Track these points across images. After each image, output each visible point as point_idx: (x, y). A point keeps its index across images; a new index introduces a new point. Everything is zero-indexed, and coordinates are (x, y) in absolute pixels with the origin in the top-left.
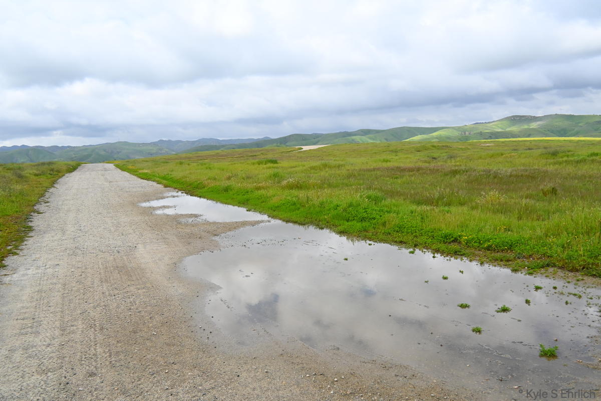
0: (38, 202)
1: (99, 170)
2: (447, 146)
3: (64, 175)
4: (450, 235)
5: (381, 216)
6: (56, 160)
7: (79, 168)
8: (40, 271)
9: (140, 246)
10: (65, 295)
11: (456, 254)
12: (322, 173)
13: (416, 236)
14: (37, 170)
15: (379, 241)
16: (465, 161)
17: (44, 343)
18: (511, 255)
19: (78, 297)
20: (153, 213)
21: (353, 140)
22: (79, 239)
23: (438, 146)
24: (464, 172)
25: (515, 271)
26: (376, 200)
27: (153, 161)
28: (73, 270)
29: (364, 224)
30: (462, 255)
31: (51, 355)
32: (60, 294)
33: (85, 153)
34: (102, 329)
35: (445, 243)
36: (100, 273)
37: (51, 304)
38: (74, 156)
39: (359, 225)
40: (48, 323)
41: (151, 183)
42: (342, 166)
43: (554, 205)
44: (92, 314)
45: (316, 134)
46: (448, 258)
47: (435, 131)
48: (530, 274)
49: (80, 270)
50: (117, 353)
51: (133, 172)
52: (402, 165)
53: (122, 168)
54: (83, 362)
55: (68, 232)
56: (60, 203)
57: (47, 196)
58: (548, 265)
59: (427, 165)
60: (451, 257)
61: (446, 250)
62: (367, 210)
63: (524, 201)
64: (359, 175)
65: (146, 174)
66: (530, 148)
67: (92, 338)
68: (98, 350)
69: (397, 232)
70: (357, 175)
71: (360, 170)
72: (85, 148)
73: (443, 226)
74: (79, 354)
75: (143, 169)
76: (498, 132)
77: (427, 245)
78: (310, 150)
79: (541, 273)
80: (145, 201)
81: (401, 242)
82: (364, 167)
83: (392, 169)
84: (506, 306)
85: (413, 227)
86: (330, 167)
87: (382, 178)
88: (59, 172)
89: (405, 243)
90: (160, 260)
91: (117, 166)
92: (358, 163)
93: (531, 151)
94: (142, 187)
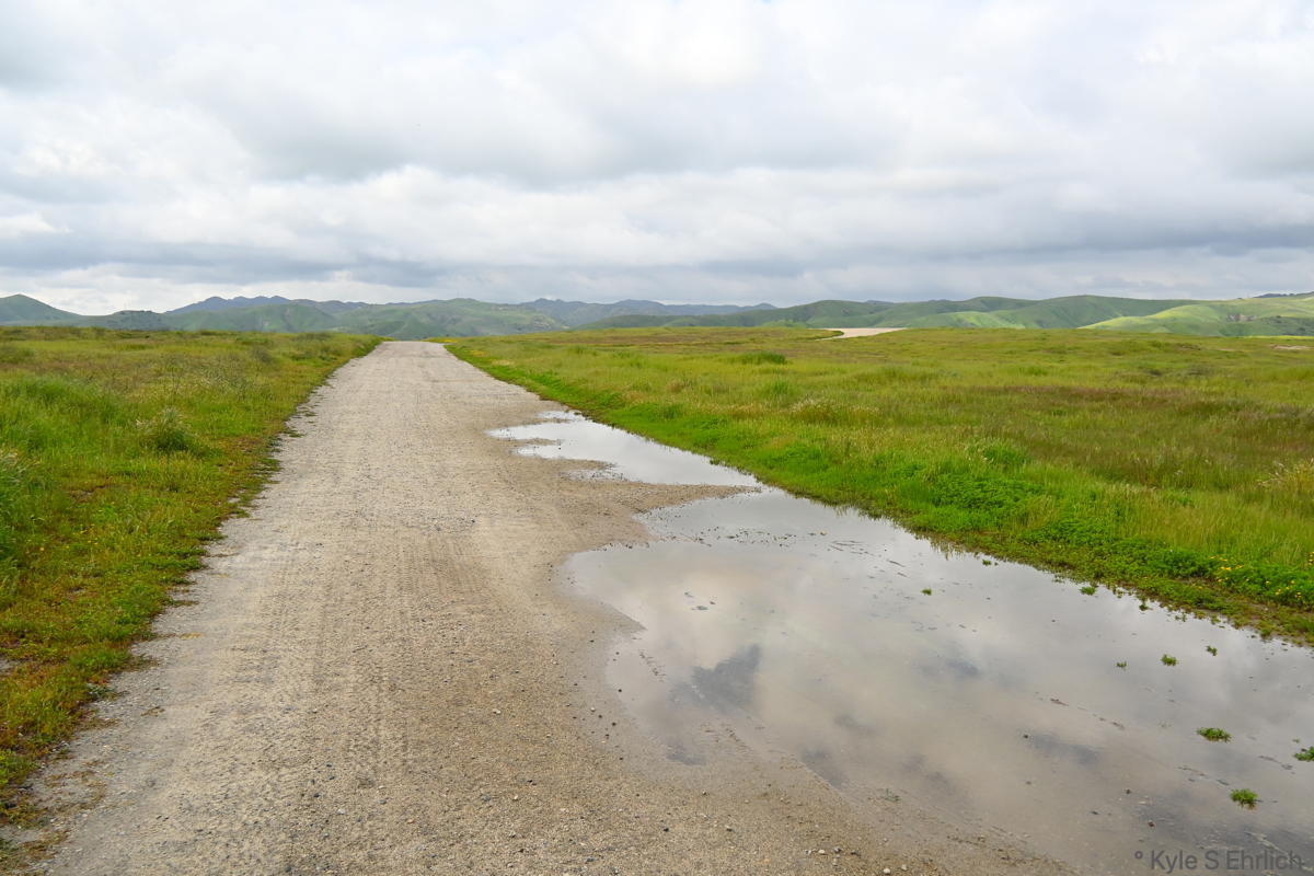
0: (294, 413)
1: (414, 356)
2: (1189, 347)
3: (347, 362)
4: (1187, 558)
5: (1017, 500)
6: (335, 329)
7: (378, 349)
8: (286, 554)
9: (482, 521)
10: (328, 609)
11: (1200, 605)
12: (885, 392)
13: (1100, 554)
14: (299, 348)
15: (1008, 556)
16: (1233, 383)
17: (280, 704)
19: (352, 617)
20: (515, 451)
21: (960, 321)
22: (365, 495)
23: (1167, 344)
24: (1230, 409)
26: (1008, 462)
27: (523, 342)
28: (347, 558)
29: (975, 515)
30: (1214, 610)
31: (290, 731)
32: (318, 605)
33: (391, 320)
34: (393, 688)
35: (1173, 576)
36: (399, 571)
37: (300, 625)
38: (369, 323)
39: (962, 516)
40: (291, 664)
41: (514, 388)
42: (931, 377)
44: (377, 654)
45: (875, 303)
46: (1179, 613)
47: (1161, 310)
49: (361, 560)
50: (420, 744)
51: (481, 363)
52: (1074, 384)
53: (460, 353)
54: (351, 754)
55: (346, 480)
56: (336, 418)
57: (311, 402)
59: (1138, 387)
60: (1188, 611)
61: (1176, 594)
62: (985, 482)
64: (970, 400)
65: (507, 368)
67: (372, 704)
68: (382, 733)
69: (1054, 539)
70: (964, 400)
71: (973, 390)
72: (390, 309)
73: (1171, 535)
74: (345, 735)
75: (501, 358)
77: (1127, 576)
78: (859, 337)
80: (500, 426)
81: (1062, 564)
82: (983, 383)
83: (1051, 392)
85: (1095, 532)
86: (903, 379)
87: (1024, 411)
88: (339, 355)
89: (1072, 567)
90: (520, 554)
91: (451, 349)
92: (969, 372)
94: (496, 397)
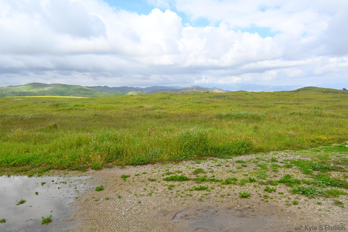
18: (28, 167)
25: (30, 176)
43: (55, 134)
48: (40, 176)
58: (50, 169)
63: (37, 134)
66: (44, 102)
76: (25, 92)
79: (46, 174)
84: (23, 200)
93: (44, 103)
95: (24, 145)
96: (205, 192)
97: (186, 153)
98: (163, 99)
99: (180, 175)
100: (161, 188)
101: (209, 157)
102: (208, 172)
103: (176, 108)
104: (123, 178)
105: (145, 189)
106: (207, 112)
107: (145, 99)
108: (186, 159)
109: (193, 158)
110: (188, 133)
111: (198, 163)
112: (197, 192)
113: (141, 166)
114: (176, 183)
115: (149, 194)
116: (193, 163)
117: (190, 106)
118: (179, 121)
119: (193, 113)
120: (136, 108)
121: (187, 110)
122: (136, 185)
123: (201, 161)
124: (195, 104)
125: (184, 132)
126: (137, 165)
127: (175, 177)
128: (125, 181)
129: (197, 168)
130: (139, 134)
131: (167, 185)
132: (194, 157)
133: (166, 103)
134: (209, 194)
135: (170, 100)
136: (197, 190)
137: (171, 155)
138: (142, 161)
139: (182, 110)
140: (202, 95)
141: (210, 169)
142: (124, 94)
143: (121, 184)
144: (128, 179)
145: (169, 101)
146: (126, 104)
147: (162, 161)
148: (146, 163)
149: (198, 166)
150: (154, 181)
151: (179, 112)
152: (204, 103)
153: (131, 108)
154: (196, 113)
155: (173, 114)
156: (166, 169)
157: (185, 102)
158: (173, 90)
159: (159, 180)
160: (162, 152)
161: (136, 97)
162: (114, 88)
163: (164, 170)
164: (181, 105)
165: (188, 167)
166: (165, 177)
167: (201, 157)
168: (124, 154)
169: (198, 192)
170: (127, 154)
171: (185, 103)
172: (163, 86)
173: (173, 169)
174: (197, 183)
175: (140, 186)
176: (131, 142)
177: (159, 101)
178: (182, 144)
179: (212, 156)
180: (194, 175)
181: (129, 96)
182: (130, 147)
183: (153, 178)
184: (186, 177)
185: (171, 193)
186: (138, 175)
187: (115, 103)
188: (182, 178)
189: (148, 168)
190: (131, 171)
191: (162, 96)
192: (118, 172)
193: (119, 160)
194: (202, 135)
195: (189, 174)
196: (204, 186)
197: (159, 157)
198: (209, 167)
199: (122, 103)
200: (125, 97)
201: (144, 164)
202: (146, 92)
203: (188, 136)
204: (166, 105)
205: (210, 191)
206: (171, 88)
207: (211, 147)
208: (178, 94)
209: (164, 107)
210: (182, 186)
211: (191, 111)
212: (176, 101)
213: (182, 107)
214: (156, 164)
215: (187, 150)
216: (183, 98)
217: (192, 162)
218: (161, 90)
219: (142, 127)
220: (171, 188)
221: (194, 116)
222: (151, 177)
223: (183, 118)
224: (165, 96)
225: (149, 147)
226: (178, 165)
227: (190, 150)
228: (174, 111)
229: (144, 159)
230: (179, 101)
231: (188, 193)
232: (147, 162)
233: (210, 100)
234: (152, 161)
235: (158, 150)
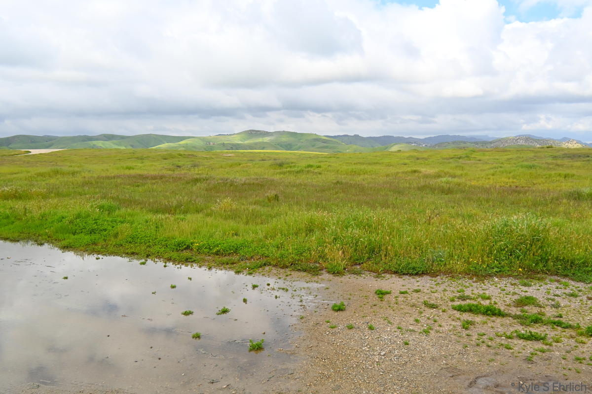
2: (193, 155)
4: (183, 243)
5: (113, 227)
11: (187, 261)
12: (52, 181)
13: (149, 246)
15: (108, 253)
16: (207, 169)
18: (235, 258)
21: (94, 145)
23: (184, 155)
24: (204, 180)
25: (238, 272)
26: (110, 210)
29: (93, 237)
30: (192, 262)
35: (177, 251)
39: (87, 238)
42: (77, 172)
43: (276, 209)
45: (49, 136)
46: (179, 266)
47: (182, 140)
48: (250, 274)
52: (145, 173)
58: (265, 265)
59: (170, 172)
60: (182, 264)
61: (178, 258)
62: (98, 221)
63: (251, 208)
64: (97, 183)
66: (264, 159)
69: (130, 242)
70: (94, 182)
71: (98, 177)
73: (177, 234)
76: (238, 144)
77: (159, 254)
78: (41, 154)
79: (259, 273)
81: (133, 253)
82: (104, 174)
83: (134, 177)
84: (226, 308)
85: (147, 237)
86: (63, 174)
87: (123, 186)
89: (137, 254)
92: (97, 169)
93: (263, 162)
95: (232, 224)
96: (539, 345)
97: (500, 264)
98: (457, 158)
99: (486, 303)
100: (449, 323)
101: (551, 275)
102: (547, 305)
103: (482, 176)
104: (379, 294)
105: (417, 321)
106: (547, 185)
107: (423, 158)
108: (501, 274)
109: (514, 274)
110: (506, 225)
111: (525, 285)
112: (521, 342)
113: (411, 278)
114: (479, 319)
115: (424, 331)
116: (515, 284)
117: (510, 173)
118: (488, 201)
119: (516, 187)
120: (406, 173)
121: (503, 180)
122: (402, 311)
123: (531, 282)
124: (521, 170)
125: (498, 221)
126: (404, 274)
127: (477, 306)
128: (381, 301)
129: (523, 294)
130: (409, 220)
131: (459, 319)
132: (517, 272)
133: (463, 165)
134: (549, 350)
135: (470, 160)
136: (523, 338)
137: (469, 263)
138: (414, 269)
139: (493, 179)
140: (536, 152)
141: (553, 300)
142: (387, 148)
143: (375, 305)
144: (386, 297)
145: (469, 162)
146: (389, 165)
147: (451, 273)
148: (421, 272)
149: (526, 292)
150: (434, 308)
151: (487, 184)
152: (540, 168)
153: (398, 173)
154: (523, 187)
155: (475, 187)
156: (459, 289)
157: (500, 165)
158: (477, 143)
159: (444, 308)
160: (451, 256)
161: (407, 155)
162: (370, 138)
163: (455, 290)
164: (492, 171)
165: (504, 290)
166: (457, 303)
167: (531, 273)
168: (383, 253)
169: (524, 343)
170: (387, 253)
171: (501, 167)
172: (459, 136)
173: (472, 291)
174: (522, 324)
175: (407, 313)
176: (395, 233)
177: (449, 163)
178: (492, 245)
179: (556, 275)
180: (517, 307)
181: (395, 152)
182: (393, 241)
183: (432, 302)
184: (500, 310)
185: (468, 335)
186: (406, 292)
187: (369, 164)
188: (490, 310)
189: (424, 283)
190: (394, 284)
191: (456, 154)
192: (369, 282)
193: (373, 263)
194: (535, 231)
195: (505, 305)
196: (537, 333)
197: (446, 264)
198: (549, 297)
199: (383, 163)
200: (388, 153)
201: (417, 274)
202: (426, 145)
203: (506, 231)
204: (462, 170)
205: (551, 345)
206: (472, 138)
207: (555, 256)
208: (487, 149)
209: (458, 172)
210: (490, 325)
211: (513, 182)
212: (481, 162)
213: (493, 175)
214: (439, 277)
215: (504, 256)
216: (497, 157)
217: (513, 282)
218: (454, 143)
219: (416, 207)
220: (467, 325)
221: (519, 192)
222: (428, 300)
223: (495, 195)
224: (460, 153)
225: (427, 244)
226: (484, 283)
227: (509, 258)
228: (478, 181)
229: (417, 266)
230: (488, 163)
231: (503, 342)
232: (423, 271)
233: (554, 161)
234: (432, 270)
235: (444, 251)
